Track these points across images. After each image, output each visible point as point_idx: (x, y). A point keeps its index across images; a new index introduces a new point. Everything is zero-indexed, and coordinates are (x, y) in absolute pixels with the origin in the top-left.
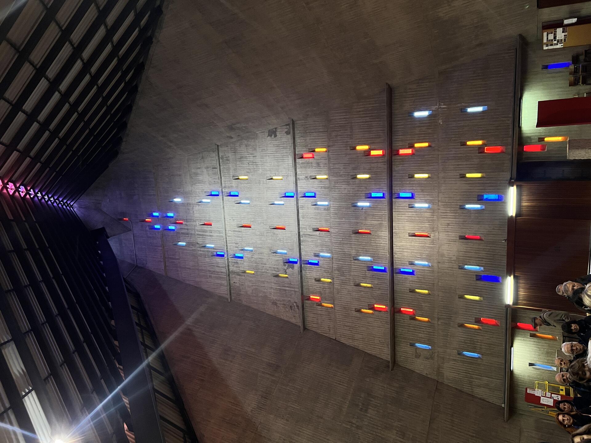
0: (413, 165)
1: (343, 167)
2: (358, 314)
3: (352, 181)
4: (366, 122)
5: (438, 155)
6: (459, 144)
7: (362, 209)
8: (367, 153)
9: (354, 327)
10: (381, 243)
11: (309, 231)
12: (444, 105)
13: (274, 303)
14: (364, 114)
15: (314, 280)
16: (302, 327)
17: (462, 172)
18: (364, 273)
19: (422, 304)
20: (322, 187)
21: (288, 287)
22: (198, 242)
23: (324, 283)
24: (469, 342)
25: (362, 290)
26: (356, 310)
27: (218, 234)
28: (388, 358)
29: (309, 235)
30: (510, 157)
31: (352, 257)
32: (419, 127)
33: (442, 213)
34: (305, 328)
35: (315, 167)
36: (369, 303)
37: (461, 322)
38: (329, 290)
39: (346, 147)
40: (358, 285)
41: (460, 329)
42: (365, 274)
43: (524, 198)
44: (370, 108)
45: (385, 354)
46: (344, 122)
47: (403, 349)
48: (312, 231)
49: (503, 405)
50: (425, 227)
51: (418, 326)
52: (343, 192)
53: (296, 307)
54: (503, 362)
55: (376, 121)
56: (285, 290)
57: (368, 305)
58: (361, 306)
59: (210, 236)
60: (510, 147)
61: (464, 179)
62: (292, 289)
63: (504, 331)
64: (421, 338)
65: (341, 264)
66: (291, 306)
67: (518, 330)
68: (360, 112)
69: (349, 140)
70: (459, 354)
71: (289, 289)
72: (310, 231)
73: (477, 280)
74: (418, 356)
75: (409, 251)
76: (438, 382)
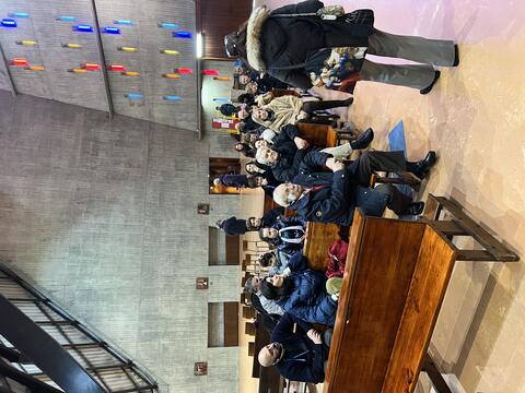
2: (71, 74)
9: (70, 87)
15: (15, 43)
16: (13, 92)
18: (70, 34)
19: (130, 61)
23: (27, 46)
24: (171, 89)
25: (71, 51)
26: (69, 70)
28: (107, 109)
31: (54, 17)
34: (17, 93)
36: (82, 63)
37: (164, 73)
38: (34, 52)
40: (66, 46)
41: (164, 79)
49: (198, 131)
51: (129, 79)
54: (196, 100)
57: (80, 65)
58: (73, 67)
63: (196, 77)
64: (133, 89)
65: (42, 25)
67: (205, 75)
70: (164, 99)
73: (173, 36)
74: (132, 105)
75: (111, 10)
76: (150, 122)
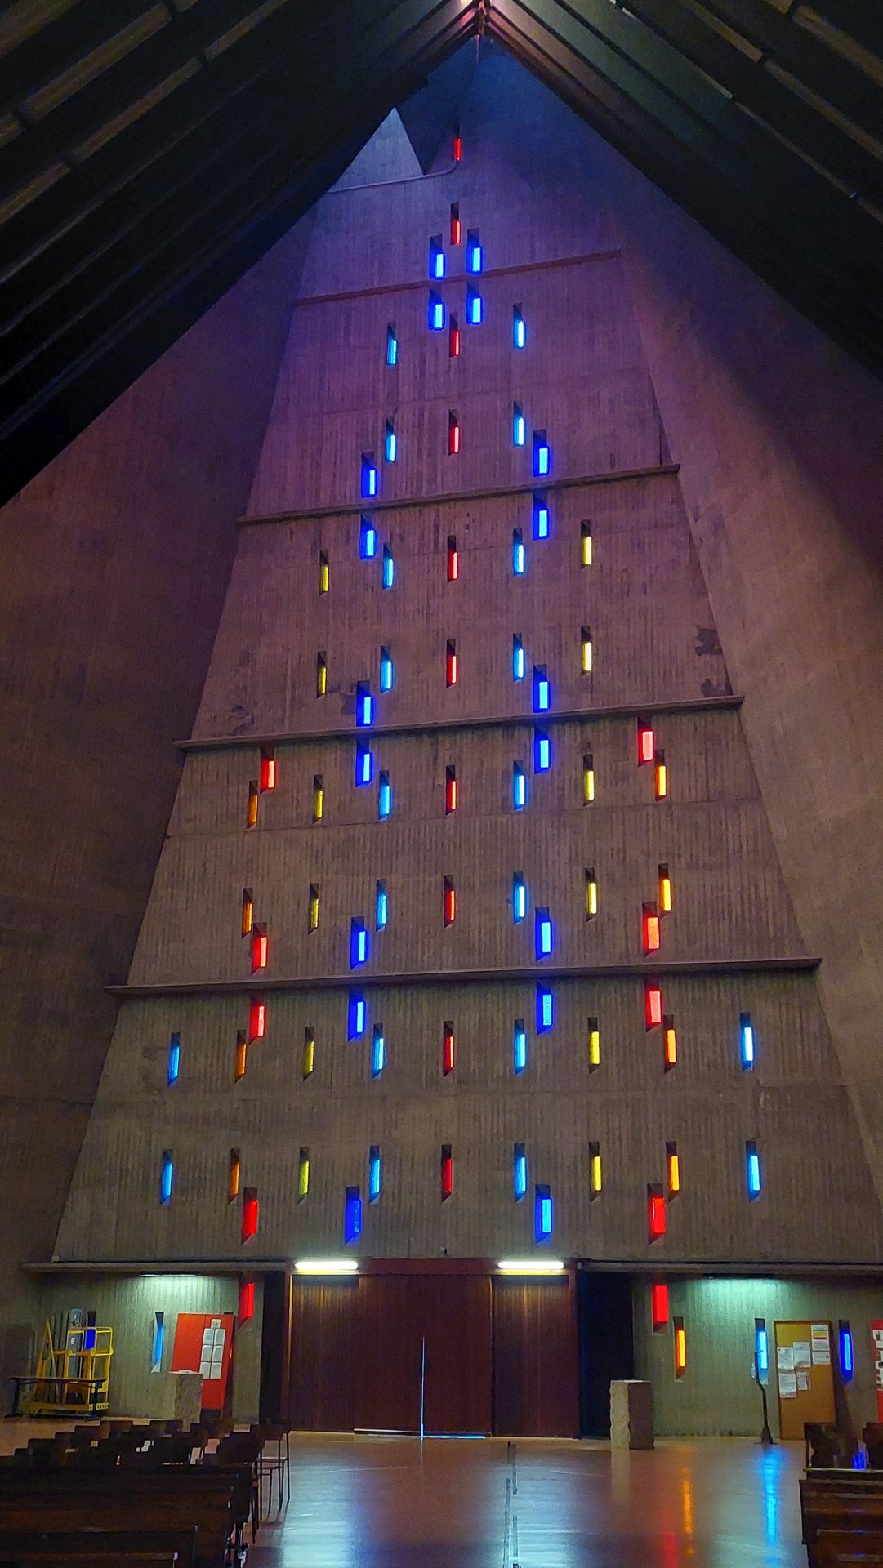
0: (621, 1028)
1: (615, 847)
2: (239, 894)
3: (580, 872)
4: (729, 905)
5: (644, 1090)
6: (671, 1139)
7: (508, 901)
8: (651, 908)
9: (203, 887)
10: (424, 953)
11: (445, 759)
12: (765, 1099)
13: (246, 658)
14: (750, 899)
15: (316, 773)
16: (188, 743)
17: (603, 1147)
18: (344, 910)
19: (277, 1060)
20: (563, 789)
21: (293, 698)
22: (400, 412)
23: (313, 799)
24: (197, 1175)
25: (302, 905)
26: (248, 891)
27: (425, 478)
28: (135, 982)
29: (436, 758)
30: (640, 1257)
31: (384, 877)
32: (714, 1041)
33: (505, 1102)
34: (186, 752)
35: (617, 771)
36: (268, 926)
37: (243, 1155)
38: (294, 815)
39: (667, 853)
40: (313, 893)
41: (226, 1154)
42: (342, 913)
43: (540, 1293)
44: (764, 917)
45: (145, 972)
46: (731, 847)
47: (162, 1020)
48: (448, 764)
49: (55, 1258)
50: (469, 1063)
51: (225, 1052)
52: (550, 850)
53: (240, 723)
54: (159, 1256)
55: (731, 931)
56: (283, 692)
57: (265, 924)
58: (259, 903)
59: (420, 451)
60: (662, 1257)
61: (587, 1153)
62: (287, 710)
63: (232, 1255)
64: (195, 1060)
65: (365, 846)
66: (241, 708)
67: (236, 1283)
68: (756, 888)
69: (683, 860)
70: (165, 1154)
71: (288, 703)
72: (447, 758)
73: (347, 1189)
74: (149, 1053)
75: (408, 1023)
76: (92, 1104)
